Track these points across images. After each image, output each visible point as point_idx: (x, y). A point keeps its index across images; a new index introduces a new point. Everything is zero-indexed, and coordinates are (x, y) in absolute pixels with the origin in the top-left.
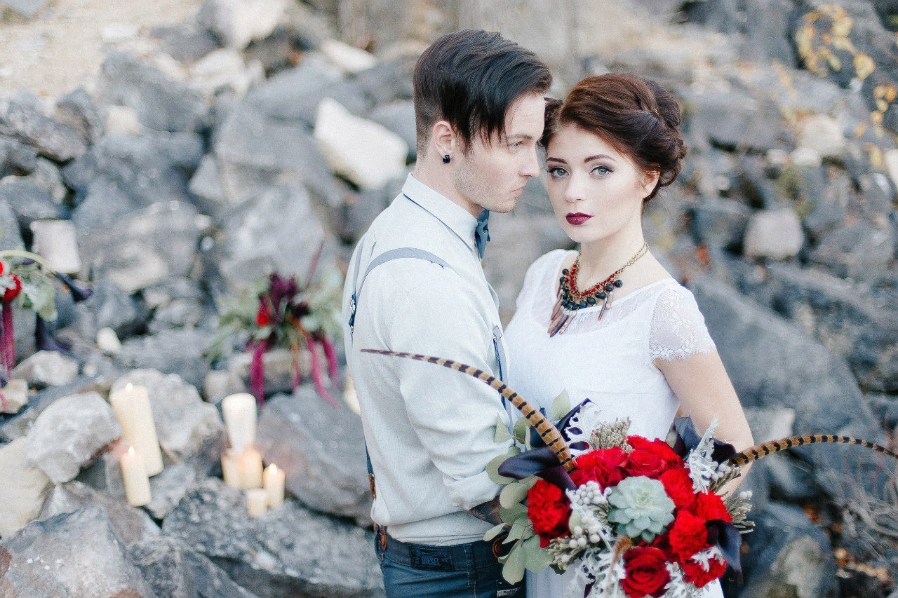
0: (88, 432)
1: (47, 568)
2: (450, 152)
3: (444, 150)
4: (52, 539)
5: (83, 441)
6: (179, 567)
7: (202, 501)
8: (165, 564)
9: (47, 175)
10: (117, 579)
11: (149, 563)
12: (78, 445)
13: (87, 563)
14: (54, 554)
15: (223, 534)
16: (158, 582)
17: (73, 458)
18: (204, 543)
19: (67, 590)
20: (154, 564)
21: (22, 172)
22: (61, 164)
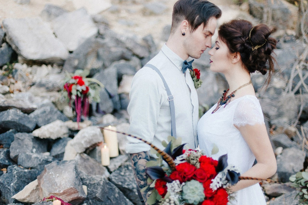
0: (91, 138)
1: (54, 176)
2: (185, 32)
3: (184, 31)
4: (58, 168)
5: (88, 141)
6: (101, 186)
7: (128, 169)
8: (97, 184)
9: (135, 61)
10: (71, 184)
11: (93, 183)
12: (86, 142)
13: (64, 177)
14: (57, 172)
15: (130, 181)
16: (93, 190)
17: (83, 145)
18: (122, 182)
19: (57, 184)
20: (94, 184)
21: (127, 59)
22: (141, 58)
